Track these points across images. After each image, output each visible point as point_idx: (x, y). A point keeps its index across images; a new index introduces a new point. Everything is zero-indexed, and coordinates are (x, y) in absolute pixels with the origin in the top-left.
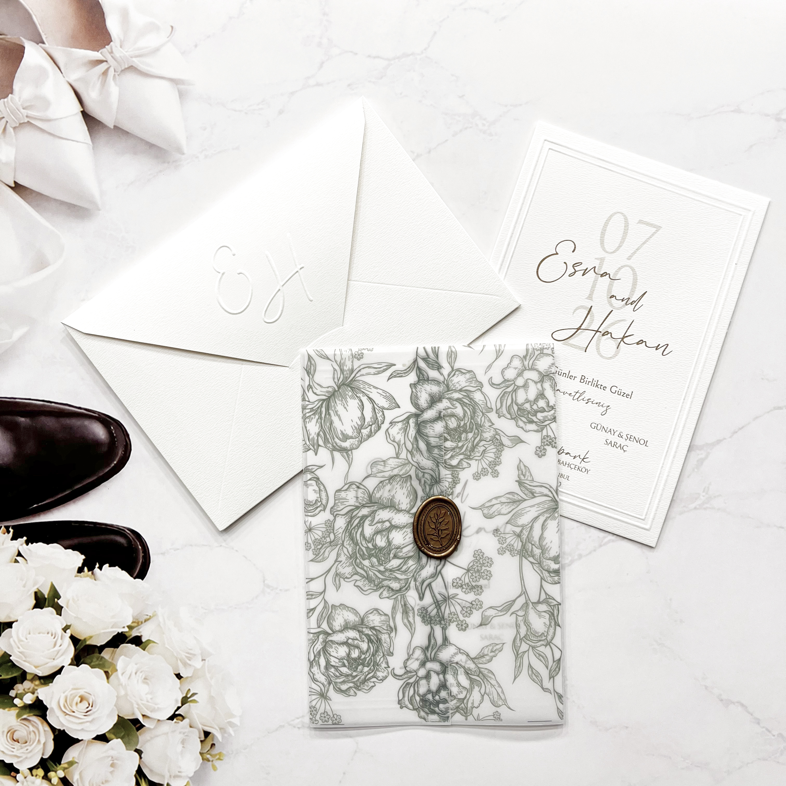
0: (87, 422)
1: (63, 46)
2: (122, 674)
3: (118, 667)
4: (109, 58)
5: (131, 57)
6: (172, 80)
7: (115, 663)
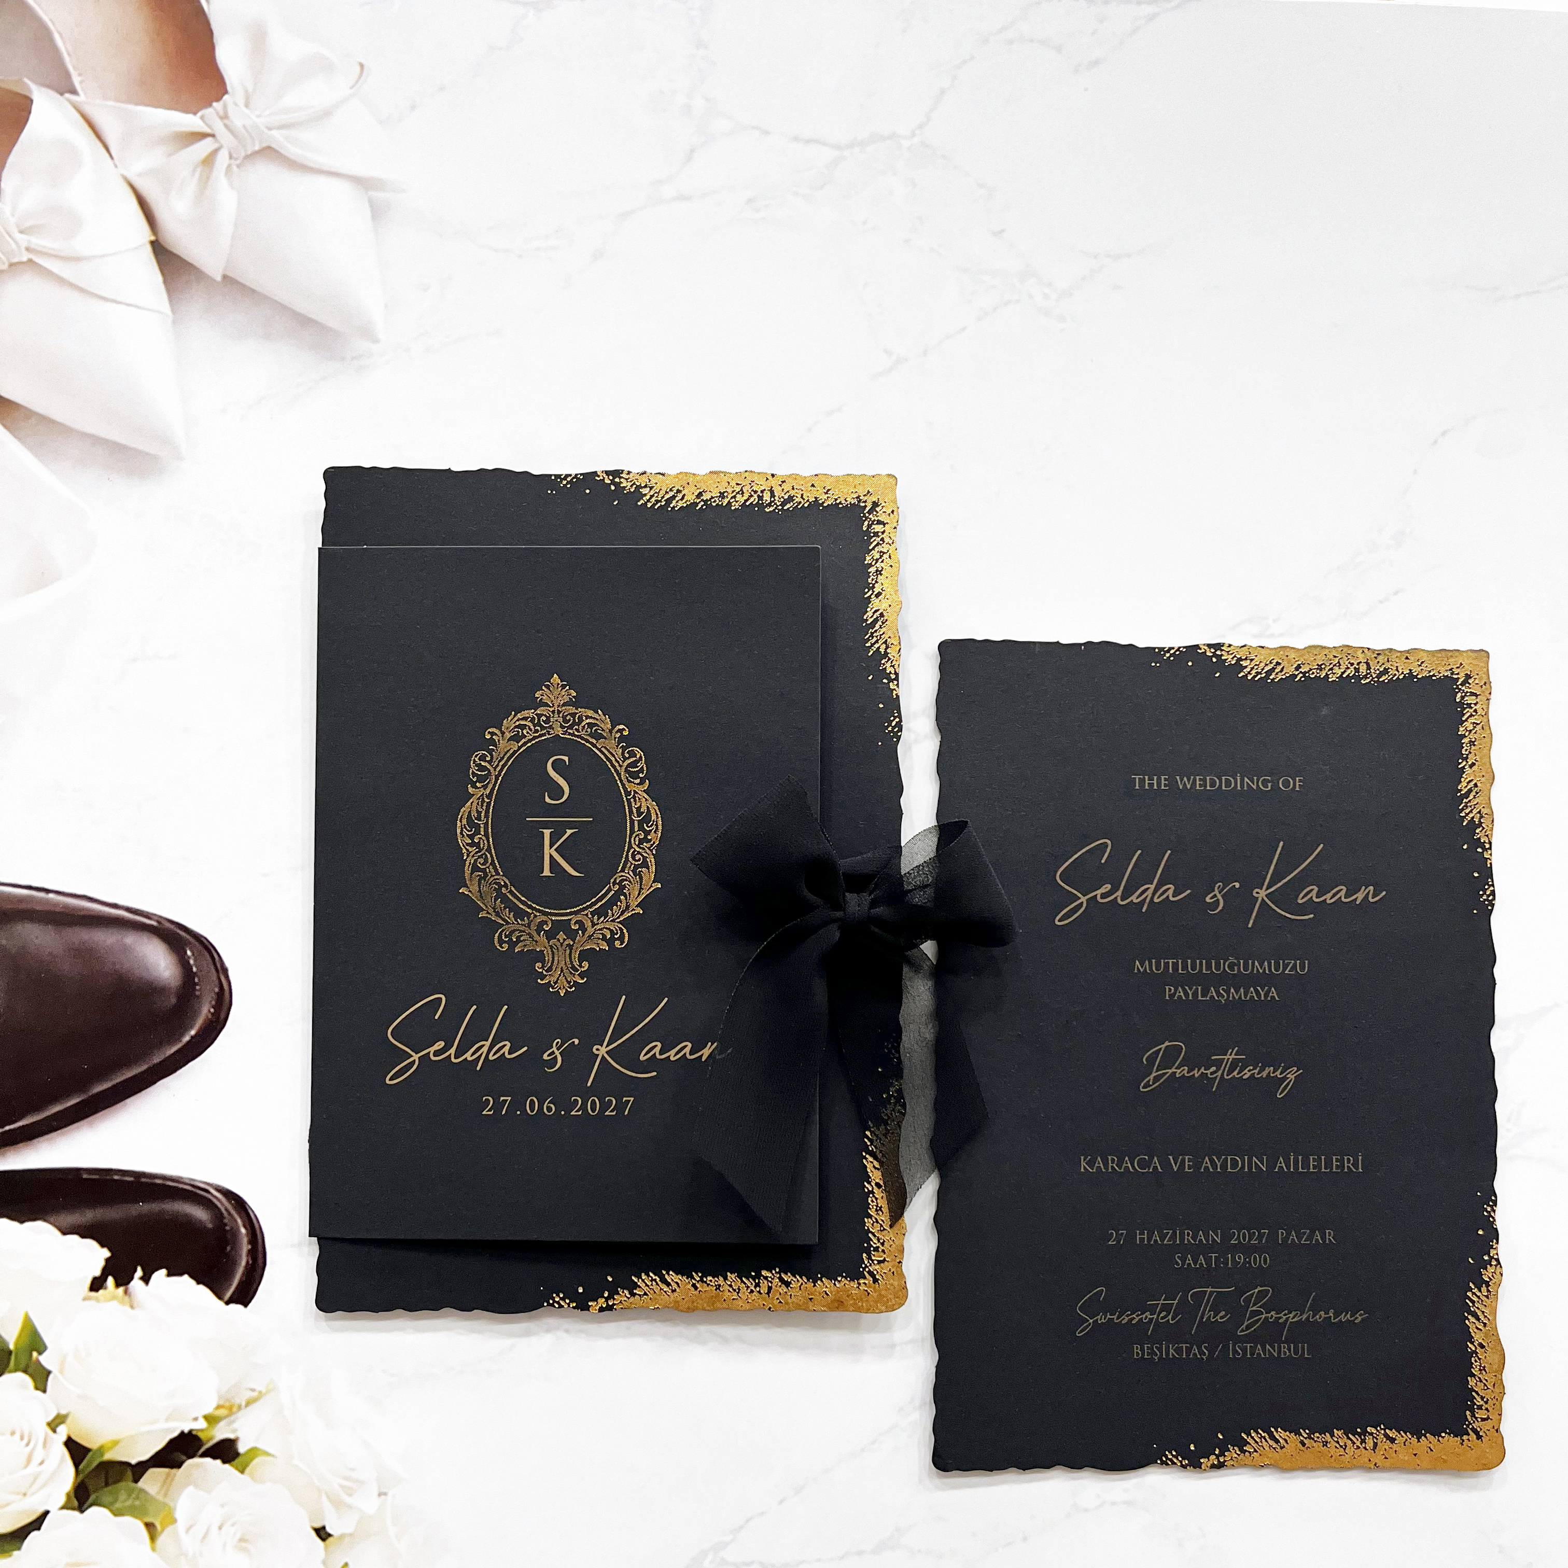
0: (131, 939)
1: (117, 100)
2: (188, 1530)
3: (179, 1515)
4: (219, 127)
5: (270, 129)
6: (358, 181)
7: (172, 1505)
